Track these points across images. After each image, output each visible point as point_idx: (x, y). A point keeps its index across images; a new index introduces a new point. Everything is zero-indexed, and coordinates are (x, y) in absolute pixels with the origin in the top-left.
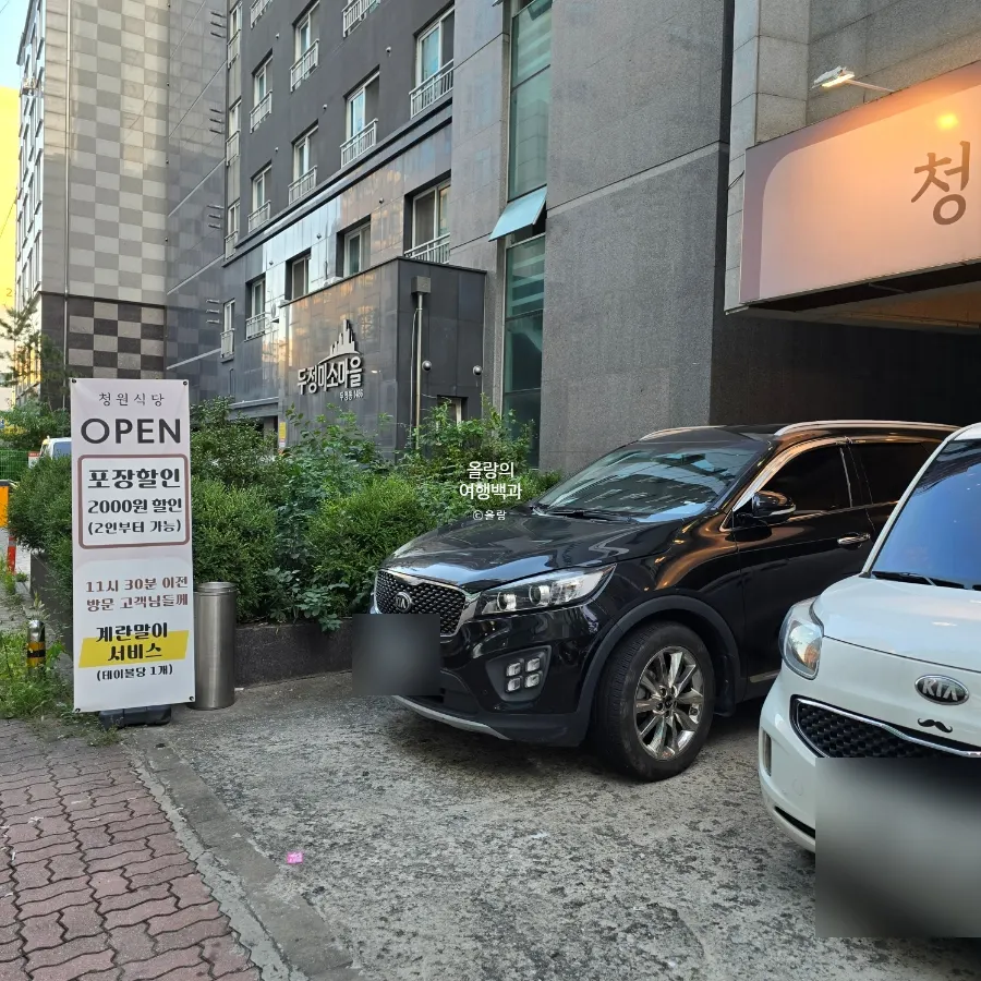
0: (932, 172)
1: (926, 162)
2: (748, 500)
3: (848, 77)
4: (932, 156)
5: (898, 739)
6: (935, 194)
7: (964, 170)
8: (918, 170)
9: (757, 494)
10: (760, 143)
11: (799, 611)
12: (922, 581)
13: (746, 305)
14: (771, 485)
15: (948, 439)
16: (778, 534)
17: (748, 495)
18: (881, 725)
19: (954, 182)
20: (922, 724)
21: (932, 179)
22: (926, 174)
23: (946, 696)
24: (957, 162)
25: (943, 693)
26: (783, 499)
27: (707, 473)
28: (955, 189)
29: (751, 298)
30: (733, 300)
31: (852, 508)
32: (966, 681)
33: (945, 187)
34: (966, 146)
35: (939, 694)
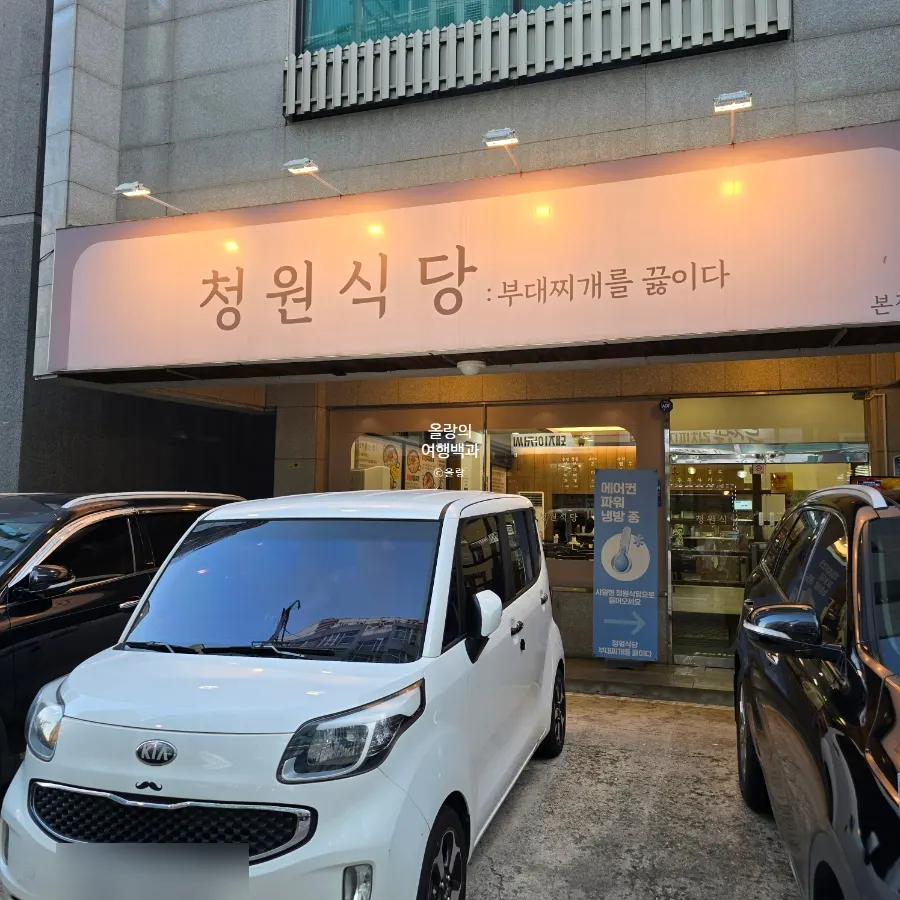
0: (216, 286)
1: (210, 277)
2: (26, 574)
3: (144, 192)
4: (215, 273)
5: (120, 806)
6: (217, 304)
7: (239, 289)
8: (205, 282)
9: (36, 568)
10: (70, 227)
11: (46, 693)
12: (163, 649)
13: (54, 374)
14: (51, 559)
15: (199, 519)
16: (58, 606)
17: (27, 569)
18: (108, 794)
19: (232, 296)
20: (139, 787)
21: (215, 292)
22: (210, 287)
23: (159, 758)
24: (234, 283)
25: (156, 756)
26: (63, 571)
27: (9, 537)
28: (232, 304)
29: (60, 368)
30: (42, 366)
31: (135, 574)
32: (176, 741)
33: (226, 300)
34: (240, 271)
35: (153, 758)
